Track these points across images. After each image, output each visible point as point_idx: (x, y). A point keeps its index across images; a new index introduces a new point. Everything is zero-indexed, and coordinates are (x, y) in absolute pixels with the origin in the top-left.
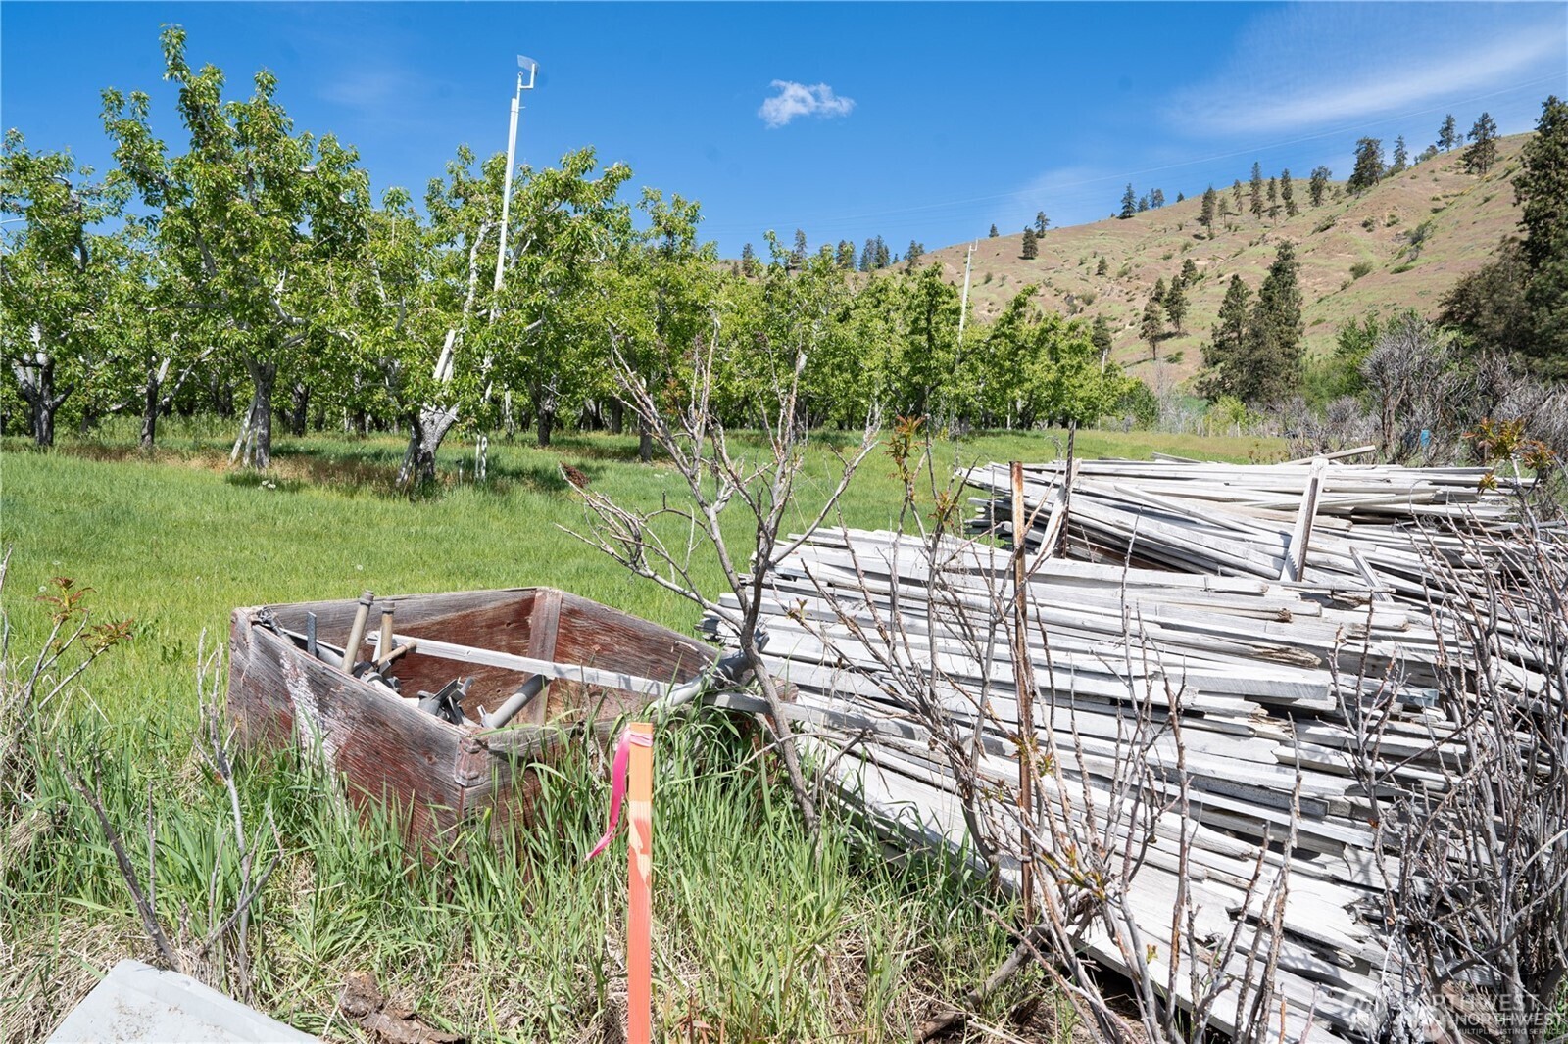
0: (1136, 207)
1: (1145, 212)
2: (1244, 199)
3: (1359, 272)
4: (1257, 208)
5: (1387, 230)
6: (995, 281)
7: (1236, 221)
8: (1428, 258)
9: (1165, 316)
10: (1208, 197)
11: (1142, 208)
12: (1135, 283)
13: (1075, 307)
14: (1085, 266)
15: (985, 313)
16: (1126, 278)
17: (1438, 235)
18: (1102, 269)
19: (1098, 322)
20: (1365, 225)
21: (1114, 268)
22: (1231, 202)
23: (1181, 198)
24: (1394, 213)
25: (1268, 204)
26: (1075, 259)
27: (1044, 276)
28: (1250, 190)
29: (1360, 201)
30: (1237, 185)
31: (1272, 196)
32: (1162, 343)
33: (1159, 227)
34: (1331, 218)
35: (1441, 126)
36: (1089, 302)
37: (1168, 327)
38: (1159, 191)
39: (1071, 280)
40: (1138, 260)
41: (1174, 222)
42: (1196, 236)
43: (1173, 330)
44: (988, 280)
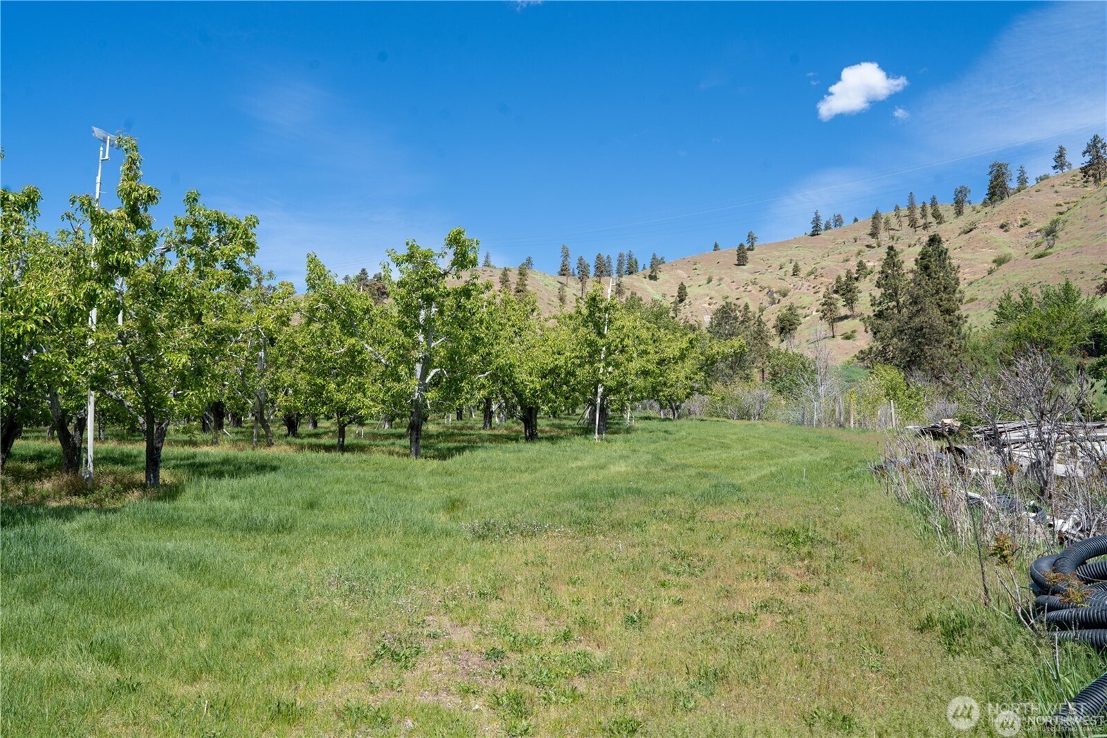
0: (823, 227)
1: (829, 231)
2: (902, 219)
3: (1000, 262)
4: (913, 224)
5: (1021, 230)
6: (714, 282)
7: (898, 234)
8: (1065, 245)
9: (841, 303)
10: (876, 217)
11: (827, 227)
12: (820, 279)
13: (774, 299)
14: (783, 270)
15: (706, 305)
16: (813, 277)
17: (1068, 227)
18: (796, 271)
19: (790, 309)
20: (1002, 227)
21: (804, 270)
22: (894, 222)
23: (856, 220)
24: (1025, 216)
25: (921, 222)
26: (776, 264)
27: (752, 277)
28: (907, 213)
29: (995, 210)
30: (897, 209)
31: (924, 216)
32: (840, 324)
33: (840, 241)
34: (973, 223)
35: (1055, 155)
36: (785, 295)
37: (844, 311)
38: (839, 216)
39: (771, 280)
40: (823, 264)
41: (851, 236)
42: (868, 246)
43: (849, 313)
44: (709, 281)
